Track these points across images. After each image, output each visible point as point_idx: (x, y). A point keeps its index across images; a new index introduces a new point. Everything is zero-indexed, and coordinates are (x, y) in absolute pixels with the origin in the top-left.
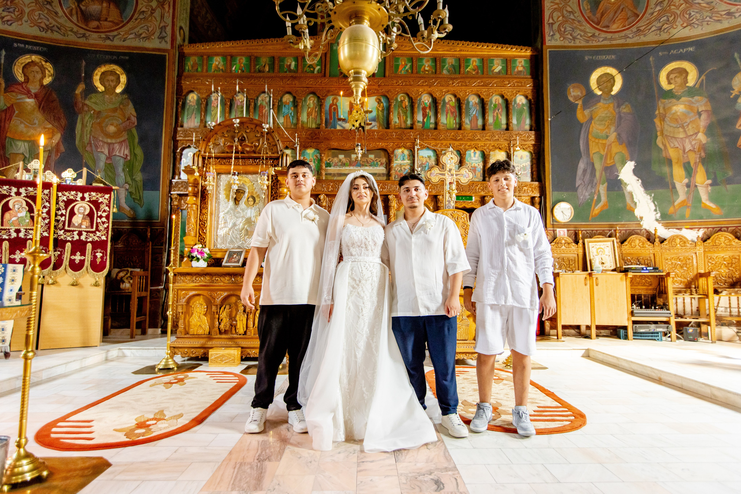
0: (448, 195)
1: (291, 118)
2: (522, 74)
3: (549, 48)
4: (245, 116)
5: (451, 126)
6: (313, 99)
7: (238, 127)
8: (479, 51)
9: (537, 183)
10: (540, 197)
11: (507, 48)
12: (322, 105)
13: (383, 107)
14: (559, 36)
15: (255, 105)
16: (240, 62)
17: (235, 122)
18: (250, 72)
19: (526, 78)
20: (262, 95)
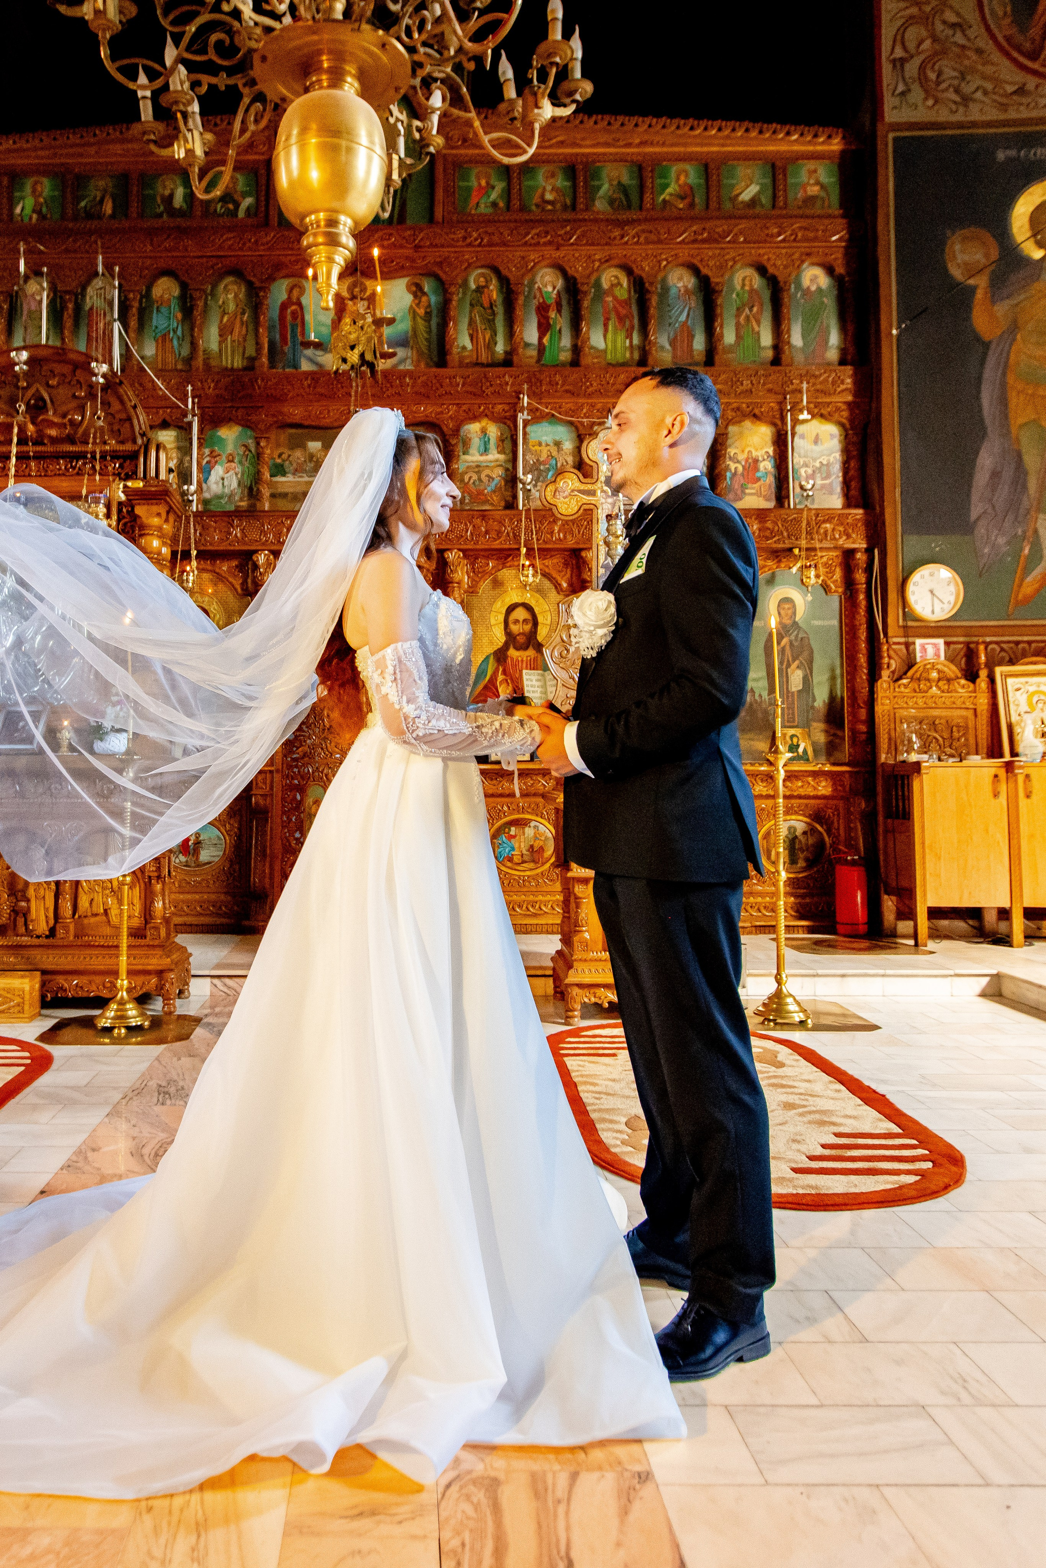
0: (603, 549)
1: (175, 342)
2: (819, 203)
3: (894, 130)
4: (44, 342)
5: (619, 355)
6: (236, 287)
7: (26, 374)
8: (697, 145)
9: (859, 513)
10: (869, 551)
11: (774, 132)
12: (261, 303)
13: (429, 306)
14: (923, 95)
15: (78, 308)
16: (34, 191)
17: (16, 360)
18: (63, 217)
19: (829, 216)
20: (95, 281)
